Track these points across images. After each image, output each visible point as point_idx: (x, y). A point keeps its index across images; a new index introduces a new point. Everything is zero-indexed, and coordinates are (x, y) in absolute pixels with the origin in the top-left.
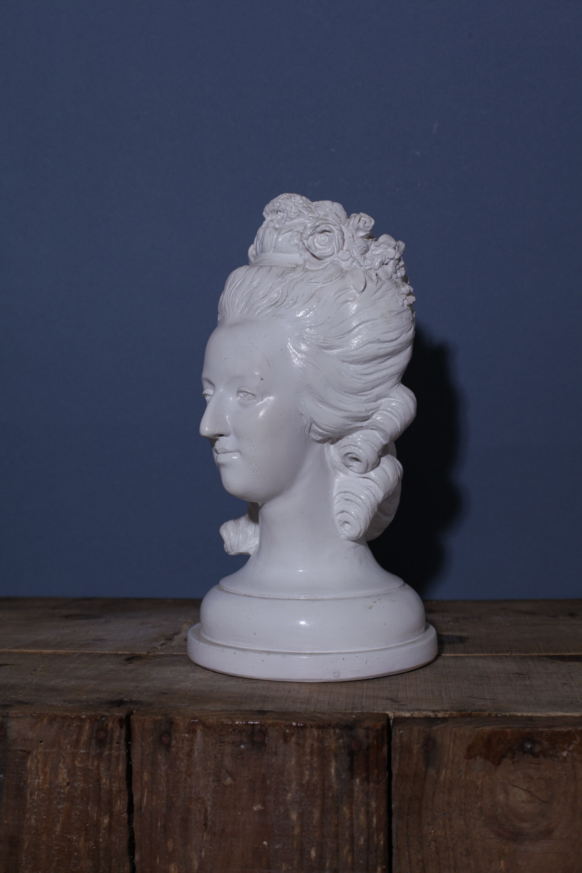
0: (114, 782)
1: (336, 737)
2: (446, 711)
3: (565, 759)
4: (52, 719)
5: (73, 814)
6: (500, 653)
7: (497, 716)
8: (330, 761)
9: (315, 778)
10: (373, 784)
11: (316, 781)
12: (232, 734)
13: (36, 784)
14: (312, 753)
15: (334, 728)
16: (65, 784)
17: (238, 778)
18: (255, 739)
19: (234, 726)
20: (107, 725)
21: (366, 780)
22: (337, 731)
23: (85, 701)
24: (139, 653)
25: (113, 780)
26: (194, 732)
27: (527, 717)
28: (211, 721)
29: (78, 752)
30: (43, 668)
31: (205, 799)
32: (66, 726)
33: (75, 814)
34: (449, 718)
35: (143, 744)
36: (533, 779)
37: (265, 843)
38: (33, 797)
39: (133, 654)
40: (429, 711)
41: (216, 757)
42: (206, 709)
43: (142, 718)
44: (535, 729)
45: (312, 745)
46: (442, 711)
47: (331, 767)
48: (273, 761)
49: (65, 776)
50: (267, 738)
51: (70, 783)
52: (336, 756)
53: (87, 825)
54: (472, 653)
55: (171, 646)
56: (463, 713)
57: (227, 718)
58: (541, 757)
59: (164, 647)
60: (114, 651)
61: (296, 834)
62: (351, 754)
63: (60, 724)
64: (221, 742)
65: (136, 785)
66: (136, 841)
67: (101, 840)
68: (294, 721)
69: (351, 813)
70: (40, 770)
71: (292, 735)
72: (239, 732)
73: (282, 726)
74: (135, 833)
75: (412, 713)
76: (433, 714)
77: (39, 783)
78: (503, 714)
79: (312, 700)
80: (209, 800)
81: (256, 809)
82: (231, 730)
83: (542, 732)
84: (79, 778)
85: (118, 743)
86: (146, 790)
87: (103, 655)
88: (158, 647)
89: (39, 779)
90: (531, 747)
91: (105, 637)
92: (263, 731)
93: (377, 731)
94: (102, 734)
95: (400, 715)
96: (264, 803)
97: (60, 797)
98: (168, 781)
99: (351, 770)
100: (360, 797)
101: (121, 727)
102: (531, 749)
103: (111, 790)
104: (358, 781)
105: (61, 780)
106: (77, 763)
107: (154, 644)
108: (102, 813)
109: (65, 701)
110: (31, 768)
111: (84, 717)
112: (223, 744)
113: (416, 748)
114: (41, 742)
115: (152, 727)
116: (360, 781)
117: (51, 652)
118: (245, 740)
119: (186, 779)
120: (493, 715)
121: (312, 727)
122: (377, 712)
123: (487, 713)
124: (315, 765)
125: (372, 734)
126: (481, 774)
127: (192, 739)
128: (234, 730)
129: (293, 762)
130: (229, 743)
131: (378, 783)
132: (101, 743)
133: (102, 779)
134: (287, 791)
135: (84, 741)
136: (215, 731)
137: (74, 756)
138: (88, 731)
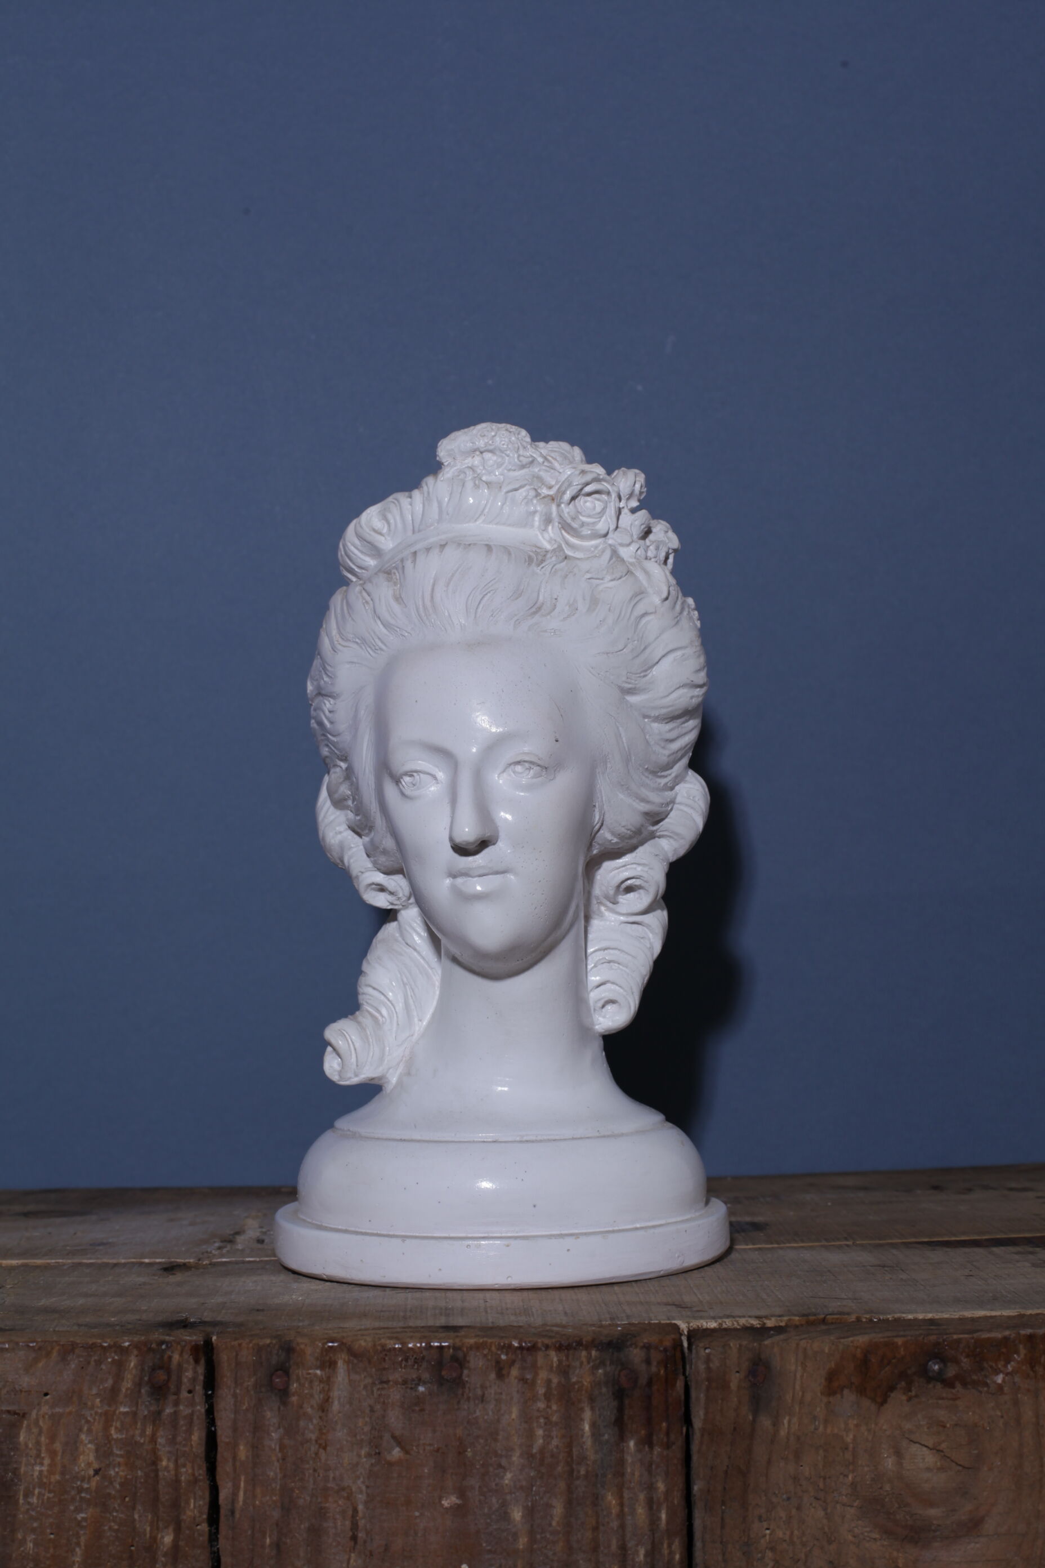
0: (184, 1466)
1: (592, 1364)
2: (780, 1316)
3: (1000, 1388)
4: (68, 1350)
5: (106, 1528)
6: (835, 1241)
7: (871, 1320)
8: (582, 1410)
9: (555, 1442)
10: (659, 1450)
11: (557, 1447)
12: (403, 1365)
13: (36, 1474)
14: (548, 1397)
15: (587, 1347)
16: (91, 1472)
17: (414, 1448)
18: (443, 1373)
19: (404, 1351)
20: (170, 1358)
21: (648, 1441)
22: (594, 1353)
24: (183, 1261)
25: (181, 1461)
26: (332, 1364)
27: (924, 1320)
28: (364, 1343)
29: (114, 1412)
30: (16, 1284)
31: (354, 1488)
32: (93, 1363)
33: (110, 1528)
34: (787, 1326)
35: (238, 1391)
36: (944, 1427)
38: (30, 1500)
39: (171, 1262)
40: (750, 1317)
41: (372, 1410)
42: (348, 1327)
43: (236, 1343)
44: (945, 1337)
45: (549, 1382)
46: (773, 1316)
47: (582, 1420)
48: (478, 1413)
49: (92, 1458)
50: (466, 1372)
51: (100, 1469)
52: (592, 1400)
53: (133, 1548)
54: (785, 1243)
55: (237, 1250)
56: (812, 1318)
57: (390, 1338)
58: (958, 1386)
59: (225, 1251)
60: (134, 1258)
61: (521, 1547)
62: (620, 1394)
63: (81, 1359)
64: (382, 1382)
65: (225, 1468)
68: (515, 1338)
69: (622, 1505)
70: (43, 1448)
71: (513, 1363)
72: (416, 1362)
73: (493, 1348)
74: (223, 1559)
75: (720, 1321)
76: (758, 1322)
77: (41, 1472)
78: (881, 1317)
79: (534, 1310)
80: (361, 1492)
81: (448, 1504)
82: (400, 1359)
83: (958, 1342)
84: (119, 1460)
85: (190, 1392)
86: (243, 1478)
87: (115, 1265)
88: (213, 1252)
89: (42, 1464)
90: (940, 1369)
91: (110, 1240)
92: (459, 1361)
93: (665, 1350)
94: (161, 1376)
95: (698, 1326)
96: (462, 1493)
97: (81, 1498)
98: (284, 1459)
99: (620, 1423)
100: (637, 1474)
101: (197, 1361)
102: (941, 1371)
103: (177, 1481)
104: (632, 1444)
105: (83, 1465)
106: (113, 1431)
107: (204, 1247)
108: (161, 1524)
109: (79, 1325)
110: (26, 1446)
111: (127, 1344)
112: (385, 1386)
113: (735, 1380)
114: (46, 1394)
115: (254, 1358)
116: (636, 1444)
117: (17, 1263)
118: (426, 1376)
119: (316, 1454)
120: (864, 1320)
121: (547, 1347)
122: (656, 1322)
123: (853, 1318)
124: (555, 1418)
125: (656, 1357)
126: (852, 1423)
127: (329, 1378)
128: (406, 1360)
129: (515, 1413)
130: (396, 1383)
131: (668, 1446)
132: (159, 1391)
133: (161, 1460)
134: (504, 1468)
135: (127, 1389)
136: (370, 1362)
137: (108, 1418)
138: (134, 1372)
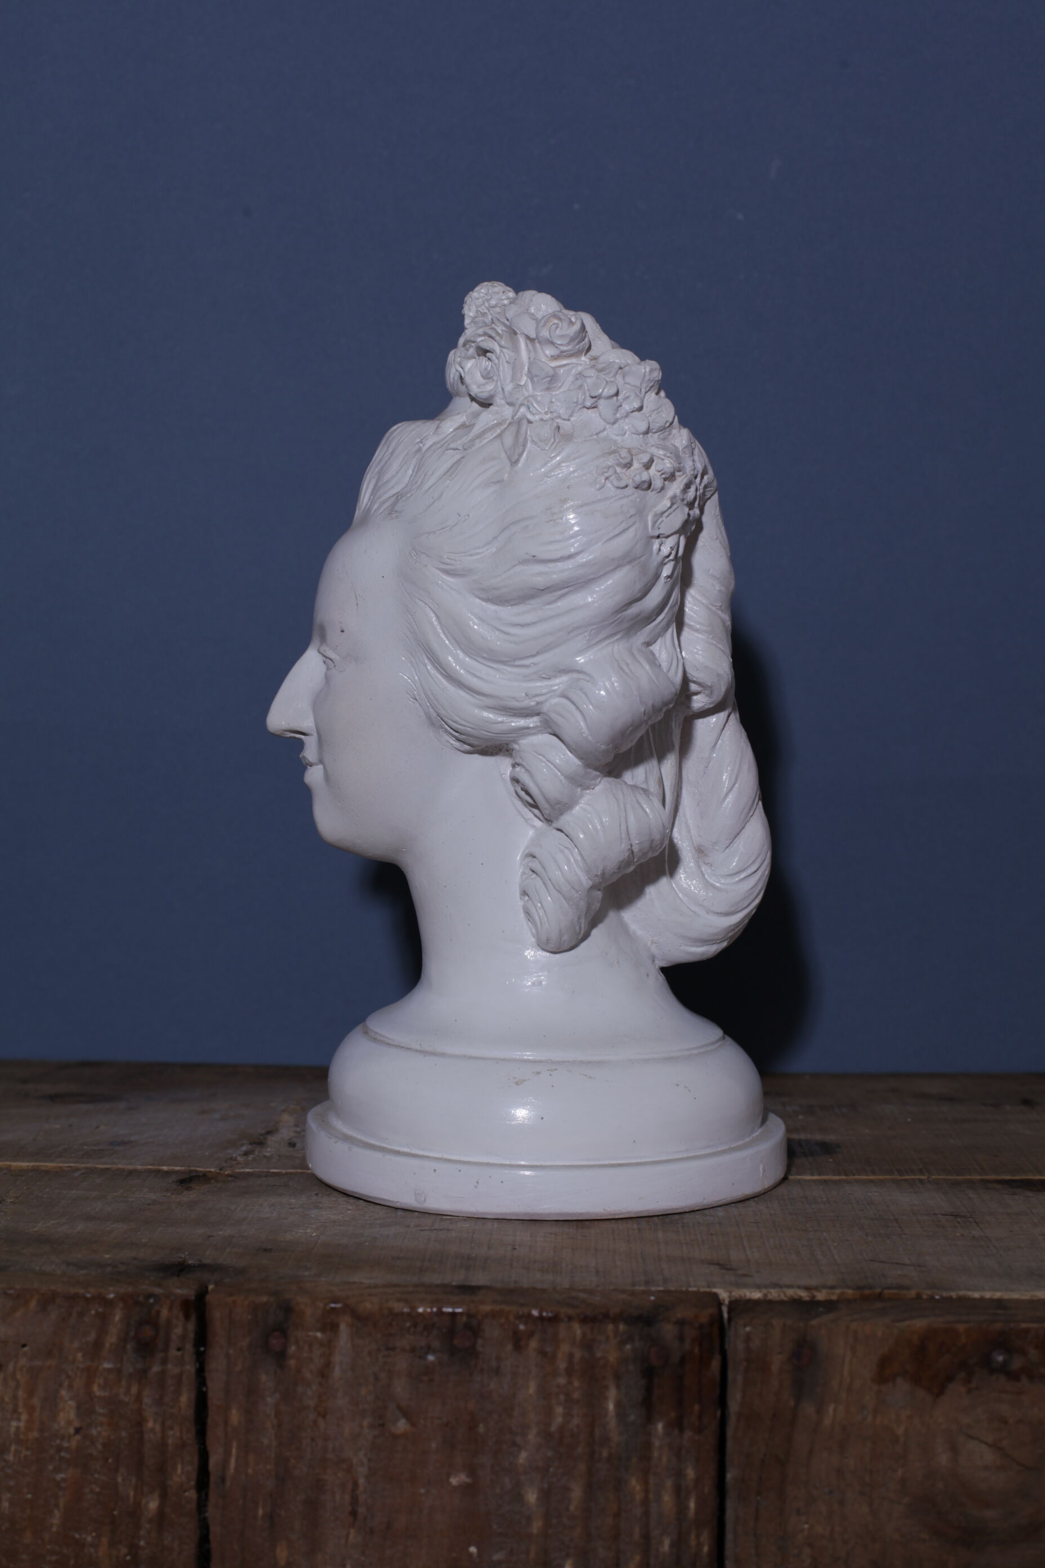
0: (172, 1428)
1: (619, 1339)
2: (832, 1287)
4: (47, 1301)
5: (87, 1490)
6: (908, 1175)
7: (932, 1298)
8: (606, 1387)
9: (576, 1421)
10: (690, 1434)
11: (578, 1426)
12: (411, 1332)
13: (13, 1430)
14: (569, 1372)
15: (616, 1319)
16: (72, 1431)
17: (422, 1421)
18: (456, 1342)
19: (414, 1318)
20: (158, 1312)
21: (678, 1425)
22: (622, 1327)
23: (109, 1265)
24: (203, 1170)
25: (168, 1423)
26: (334, 1327)
27: (992, 1300)
28: (368, 1306)
29: (97, 1367)
30: (17, 1197)
31: (355, 1461)
32: (74, 1315)
33: (92, 1491)
34: (838, 1301)
35: (231, 1351)
36: (1006, 1423)
37: (473, 1549)
39: (191, 1171)
40: (799, 1287)
41: (377, 1378)
42: (354, 1283)
43: (230, 1299)
44: (1012, 1325)
45: (571, 1356)
46: (825, 1287)
47: (606, 1398)
48: (492, 1386)
49: (72, 1415)
50: (480, 1342)
51: (81, 1428)
52: (617, 1377)
53: (115, 1513)
54: (854, 1175)
55: (265, 1156)
56: (867, 1292)
57: (399, 1300)
58: (1024, 1380)
59: (251, 1157)
60: (152, 1165)
61: (535, 1531)
62: (649, 1373)
63: (62, 1310)
64: (388, 1349)
65: (215, 1433)
66: (214, 1544)
67: (142, 1543)
68: (535, 1307)
69: (646, 1491)
70: (21, 1403)
71: (531, 1334)
72: (425, 1328)
73: (511, 1318)
74: (212, 1528)
75: (765, 1291)
76: (807, 1294)
77: (18, 1428)
78: (945, 1294)
79: (564, 1266)
80: (362, 1465)
81: (457, 1482)
82: (408, 1324)
83: (1027, 1331)
84: (101, 1419)
85: (179, 1349)
86: (235, 1444)
87: (131, 1173)
88: (239, 1158)
89: (19, 1420)
91: (132, 1138)
92: (473, 1327)
93: (700, 1327)
94: (148, 1332)
95: (742, 1296)
96: (472, 1471)
97: (61, 1458)
98: (279, 1426)
99: (648, 1406)
101: (187, 1317)
102: (1005, 1363)
103: (164, 1444)
104: (660, 1426)
105: (62, 1423)
106: (95, 1388)
107: (230, 1151)
108: (146, 1490)
109: (69, 1264)
111: (111, 1296)
112: (392, 1353)
113: (777, 1362)
114: (24, 1346)
115: (250, 1317)
116: (664, 1427)
117: (28, 1166)
118: (436, 1344)
119: (315, 1422)
120: (925, 1297)
121: (570, 1318)
122: (695, 1289)
123: (912, 1293)
124: (576, 1395)
125: (690, 1334)
126: (904, 1414)
127: (330, 1341)
128: (415, 1325)
129: (532, 1388)
130: (403, 1350)
131: (700, 1430)
132: (146, 1348)
133: (147, 1421)
134: (518, 1446)
135: (112, 1344)
136: (375, 1326)
137: (90, 1374)
138: (119, 1326)
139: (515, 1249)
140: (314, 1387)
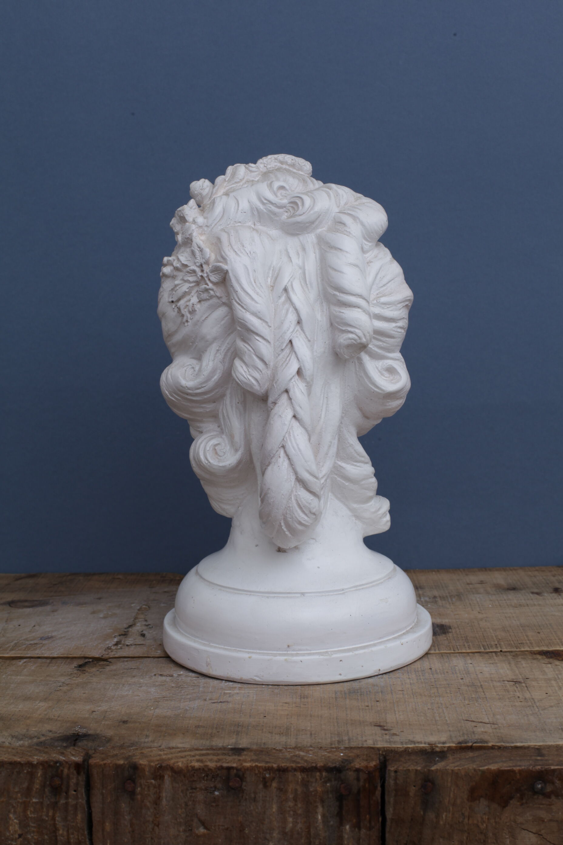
0: (73, 834)
1: (323, 780)
2: (444, 743)
6: (489, 649)
7: (501, 748)
8: (317, 807)
9: (300, 825)
10: (364, 831)
11: (301, 828)
12: (205, 779)
14: (295, 799)
15: (320, 771)
16: (17, 836)
17: (213, 827)
18: (231, 784)
19: (207, 771)
20: (62, 771)
21: (357, 826)
22: (324, 774)
23: (36, 737)
24: (92, 656)
25: (71, 831)
26: (162, 777)
27: (534, 747)
28: (180, 764)
29: (29, 802)
32: (15, 773)
34: (447, 751)
35: (104, 791)
36: (543, 821)
39: (85, 658)
40: (425, 743)
41: (186, 805)
42: (173, 747)
43: (102, 763)
44: (546, 767)
45: (296, 790)
46: (439, 743)
47: (316, 813)
48: (252, 808)
49: (17, 827)
50: (244, 784)
51: (22, 834)
52: (322, 801)
54: (458, 650)
55: (127, 644)
56: (464, 745)
57: (198, 760)
58: (553, 798)
59: (119, 646)
60: (64, 653)
62: (340, 798)
63: (8, 771)
64: (192, 789)
65: (98, 835)
68: (275, 762)
71: (273, 779)
72: (213, 777)
73: (261, 770)
79: (292, 730)
82: (203, 775)
83: (554, 770)
84: (33, 829)
85: (75, 791)
86: (108, 841)
87: (52, 660)
88: (113, 647)
90: (542, 787)
91: (54, 634)
92: (240, 775)
93: (370, 771)
94: (57, 781)
98: (133, 831)
99: (340, 816)
100: (350, 844)
101: (78, 773)
102: (542, 789)
104: (348, 827)
105: (12, 832)
106: (29, 813)
107: (107, 642)
111: (36, 762)
112: (194, 791)
113: (412, 790)
115: (114, 772)
116: (350, 828)
118: (219, 785)
119: (153, 829)
120: (496, 747)
121: (295, 770)
123: (489, 745)
124: (299, 812)
125: (363, 776)
126: (485, 817)
127: (159, 785)
128: (207, 776)
129: (275, 808)
130: (201, 789)
131: (370, 829)
132: (56, 791)
133: (59, 830)
134: (268, 840)
135: (37, 789)
136: (185, 776)
137: (26, 805)
138: (40, 779)
139: (265, 716)
140: (152, 810)
